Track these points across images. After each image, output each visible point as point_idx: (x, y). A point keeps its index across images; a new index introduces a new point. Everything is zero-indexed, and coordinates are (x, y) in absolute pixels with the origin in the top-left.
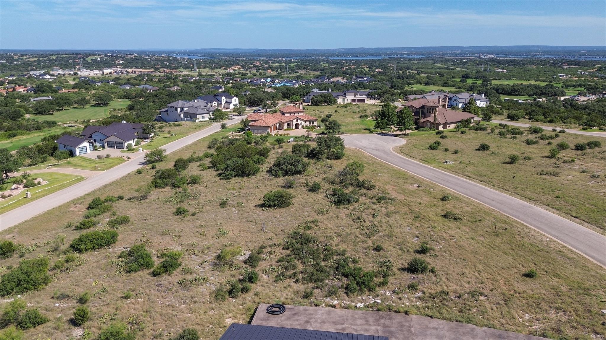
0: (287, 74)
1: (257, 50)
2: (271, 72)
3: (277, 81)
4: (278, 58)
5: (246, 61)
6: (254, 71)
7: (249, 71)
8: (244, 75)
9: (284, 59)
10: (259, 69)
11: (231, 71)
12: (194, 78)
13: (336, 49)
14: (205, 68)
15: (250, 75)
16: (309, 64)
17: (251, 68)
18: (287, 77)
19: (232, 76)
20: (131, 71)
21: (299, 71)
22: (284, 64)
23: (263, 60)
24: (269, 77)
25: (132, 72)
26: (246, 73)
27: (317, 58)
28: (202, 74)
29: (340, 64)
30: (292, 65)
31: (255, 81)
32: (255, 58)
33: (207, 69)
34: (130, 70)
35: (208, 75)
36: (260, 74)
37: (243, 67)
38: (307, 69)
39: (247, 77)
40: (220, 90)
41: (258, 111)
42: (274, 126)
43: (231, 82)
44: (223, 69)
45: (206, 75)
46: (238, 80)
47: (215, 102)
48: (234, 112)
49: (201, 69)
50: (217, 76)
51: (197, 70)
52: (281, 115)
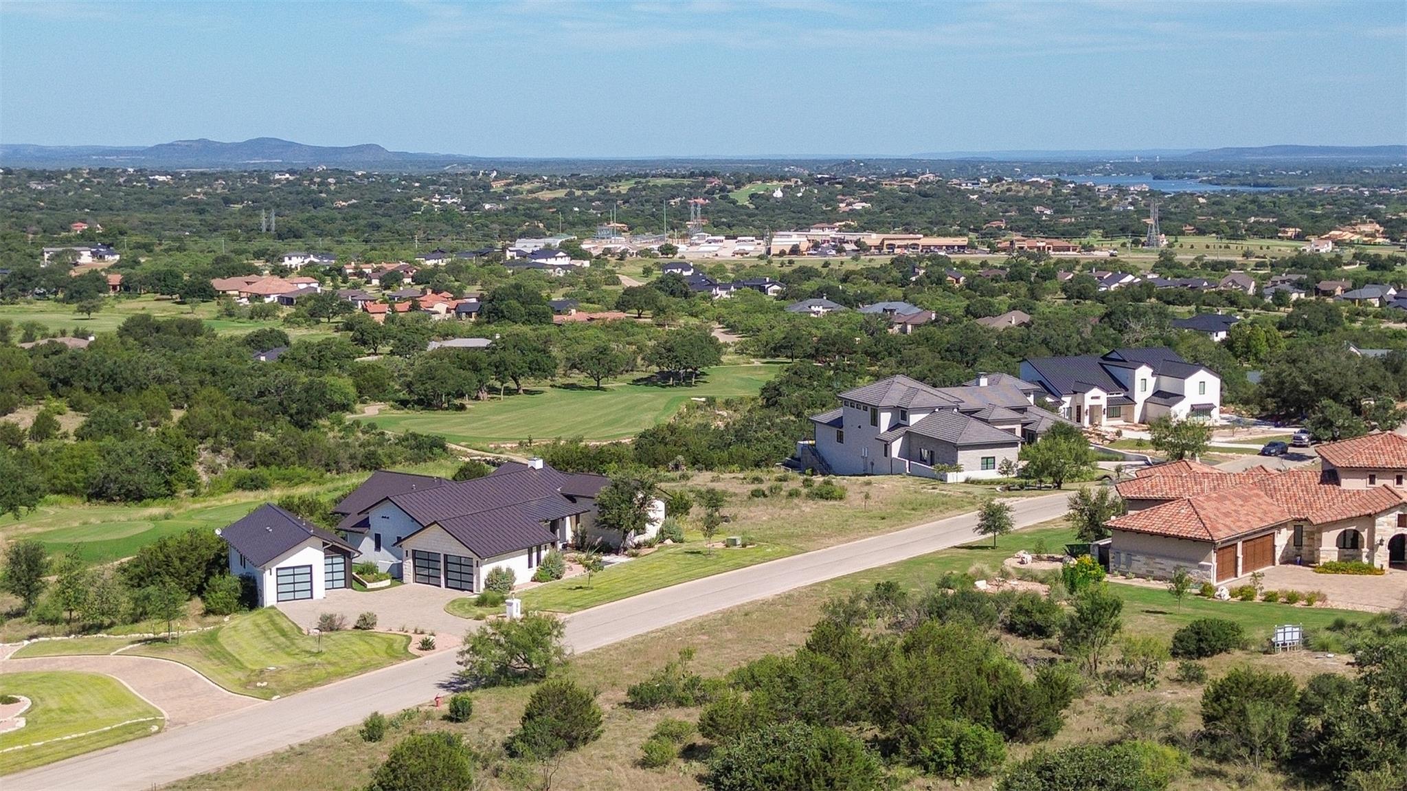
11: (1326, 248)
12: (1129, 278)
14: (1201, 232)
19: (1314, 274)
20: (878, 243)
25: (879, 248)
28: (1179, 258)
33: (1211, 239)
34: (873, 239)
35: (1205, 266)
39: (1390, 276)
40: (1222, 335)
41: (1291, 450)
42: (1248, 539)
43: (1294, 296)
44: (1289, 239)
45: (1192, 265)
46: (1339, 291)
47: (1096, 391)
48: (1157, 444)
49: (1181, 239)
50: (1243, 267)
51: (1164, 241)
52: (1318, 479)
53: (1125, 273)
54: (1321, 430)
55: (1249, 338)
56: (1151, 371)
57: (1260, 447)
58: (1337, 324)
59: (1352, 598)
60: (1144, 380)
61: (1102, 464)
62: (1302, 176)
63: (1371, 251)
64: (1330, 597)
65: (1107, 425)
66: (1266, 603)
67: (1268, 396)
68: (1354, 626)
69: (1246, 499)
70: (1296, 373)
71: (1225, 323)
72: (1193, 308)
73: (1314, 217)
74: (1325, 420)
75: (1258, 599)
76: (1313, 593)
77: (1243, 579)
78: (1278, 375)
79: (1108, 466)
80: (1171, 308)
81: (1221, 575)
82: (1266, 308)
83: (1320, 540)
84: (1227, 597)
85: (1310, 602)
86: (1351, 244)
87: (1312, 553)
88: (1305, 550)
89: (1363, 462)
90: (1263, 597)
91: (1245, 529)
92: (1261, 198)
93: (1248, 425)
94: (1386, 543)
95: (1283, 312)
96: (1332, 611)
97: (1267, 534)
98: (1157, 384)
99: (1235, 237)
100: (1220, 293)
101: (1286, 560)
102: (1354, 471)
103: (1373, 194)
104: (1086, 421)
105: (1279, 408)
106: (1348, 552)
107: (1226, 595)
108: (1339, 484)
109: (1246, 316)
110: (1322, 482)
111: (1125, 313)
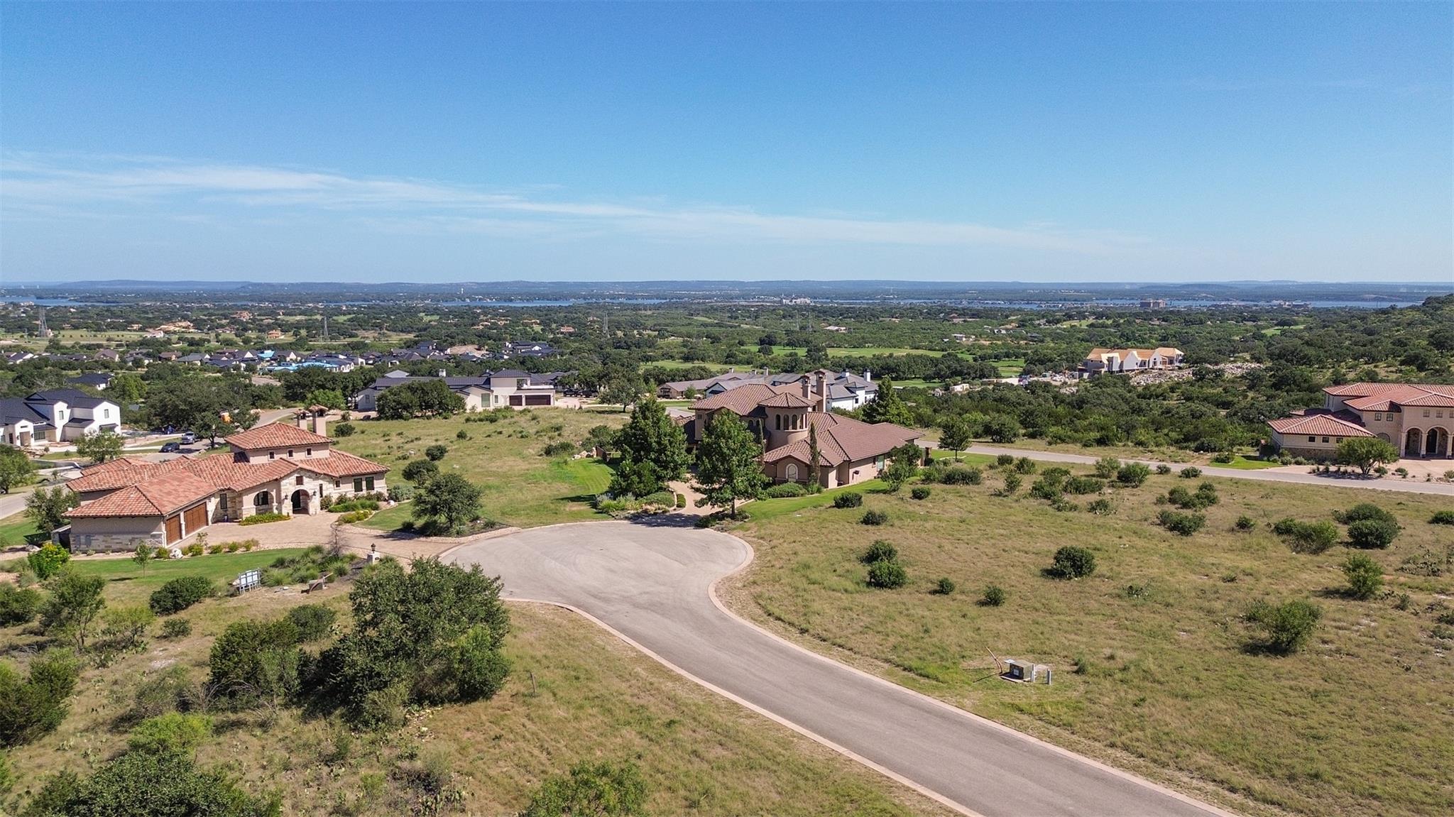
0: (325, 339)
1: (245, 286)
2: (280, 337)
3: (293, 356)
4: (303, 304)
5: (211, 311)
6: (229, 334)
7: (213, 335)
8: (198, 345)
9: (320, 305)
10: (245, 330)
11: (160, 335)
12: (29, 356)
13: (457, 284)
14: (75, 327)
15: (214, 344)
16: (388, 317)
17: (222, 326)
18: (324, 348)
19: (156, 349)
21: (361, 333)
22: (319, 317)
23: (260, 308)
24: (269, 348)
26: (205, 340)
27: (408, 302)
28: (62, 343)
29: (469, 317)
30: (341, 319)
31: (224, 359)
32: (239, 304)
33: (83, 332)
35: (82, 347)
36: (247, 341)
37: (198, 325)
38: (381, 329)
39: (202, 349)
40: (103, 386)
41: (181, 447)
42: (186, 509)
43: (146, 362)
44: (135, 330)
45: (73, 347)
46: (174, 358)
47: (23, 422)
48: (81, 453)
49: (62, 332)
50: (108, 347)
51: (51, 334)
52: (232, 460)
53: (26, 353)
54: (203, 432)
55: (124, 386)
56: (66, 405)
57: (160, 447)
58: (178, 375)
59: (276, 540)
60: (61, 412)
61: (42, 472)
62: (135, 297)
63: (189, 336)
64: (261, 542)
65: (35, 445)
66: (211, 555)
67: (156, 415)
68: (293, 561)
69: (181, 480)
70: (174, 398)
71: (104, 379)
72: (79, 371)
73: (148, 318)
74: (205, 424)
75: (205, 553)
76: (248, 541)
77: (189, 539)
78: (161, 401)
79: (46, 473)
80: (64, 372)
81: (170, 540)
82: (129, 369)
83: (241, 502)
84: (181, 555)
85: (248, 548)
86: (175, 333)
87: (235, 512)
88: (230, 511)
89: (264, 444)
90: (209, 551)
91: (186, 503)
92: (112, 308)
93: (144, 435)
94: (290, 497)
95: (142, 371)
96: (268, 553)
97: (202, 503)
98: (72, 412)
99: (99, 329)
100: (96, 362)
101: (217, 520)
102: (258, 451)
103: (182, 306)
104: (18, 443)
105: (163, 423)
106: (261, 508)
107: (179, 554)
108: (248, 461)
109: (117, 374)
110: (235, 461)
111: (32, 375)
